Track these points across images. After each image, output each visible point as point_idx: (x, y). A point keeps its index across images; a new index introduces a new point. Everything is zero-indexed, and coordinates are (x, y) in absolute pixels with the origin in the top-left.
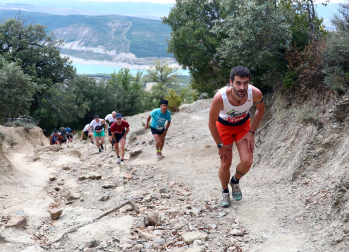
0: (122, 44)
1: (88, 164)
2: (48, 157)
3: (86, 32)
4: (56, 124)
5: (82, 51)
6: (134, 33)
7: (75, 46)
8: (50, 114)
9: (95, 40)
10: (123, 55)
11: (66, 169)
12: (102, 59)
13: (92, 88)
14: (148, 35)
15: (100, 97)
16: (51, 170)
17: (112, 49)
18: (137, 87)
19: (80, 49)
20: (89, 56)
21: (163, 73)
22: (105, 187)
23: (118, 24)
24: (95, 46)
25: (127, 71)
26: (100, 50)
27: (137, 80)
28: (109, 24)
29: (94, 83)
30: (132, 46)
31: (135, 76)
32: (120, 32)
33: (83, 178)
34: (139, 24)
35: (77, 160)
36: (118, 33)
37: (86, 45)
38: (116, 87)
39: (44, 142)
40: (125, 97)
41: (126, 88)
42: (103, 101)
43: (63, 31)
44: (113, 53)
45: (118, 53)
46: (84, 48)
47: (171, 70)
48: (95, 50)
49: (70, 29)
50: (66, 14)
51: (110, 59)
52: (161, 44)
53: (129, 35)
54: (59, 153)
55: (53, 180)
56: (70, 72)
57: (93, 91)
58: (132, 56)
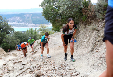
0: (30, 21)
1: (19, 58)
2: (5, 57)
3: (18, 18)
4: (10, 47)
5: (17, 24)
6: (33, 18)
7: (15, 23)
8: (7, 44)
9: (21, 21)
10: (30, 24)
11: (10, 60)
12: (24, 26)
13: (21, 35)
14: (38, 18)
15: (24, 37)
16: (5, 62)
17: (27, 23)
18: (35, 33)
19: (16, 24)
20: (20, 26)
21: (43, 28)
22: (23, 65)
23: (28, 15)
24: (21, 22)
25: (32, 29)
26: (23, 24)
27: (35, 31)
28: (25, 16)
29: (21, 33)
30: (33, 21)
31: (35, 30)
32: (29, 18)
33: (15, 63)
34: (34, 15)
35: (15, 57)
36: (28, 18)
37: (18, 23)
38: (29, 34)
39: (4, 53)
40: (32, 37)
41: (32, 34)
42: (25, 38)
43: (10, 19)
44: (27, 24)
45: (29, 24)
46: (18, 24)
47: (46, 27)
48: (21, 24)
49: (13, 18)
50: (11, 14)
51: (26, 26)
52: (42, 20)
53: (32, 18)
54: (9, 56)
55: (4, 65)
56: (12, 30)
57: (21, 36)
58: (33, 24)
